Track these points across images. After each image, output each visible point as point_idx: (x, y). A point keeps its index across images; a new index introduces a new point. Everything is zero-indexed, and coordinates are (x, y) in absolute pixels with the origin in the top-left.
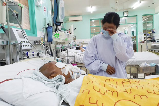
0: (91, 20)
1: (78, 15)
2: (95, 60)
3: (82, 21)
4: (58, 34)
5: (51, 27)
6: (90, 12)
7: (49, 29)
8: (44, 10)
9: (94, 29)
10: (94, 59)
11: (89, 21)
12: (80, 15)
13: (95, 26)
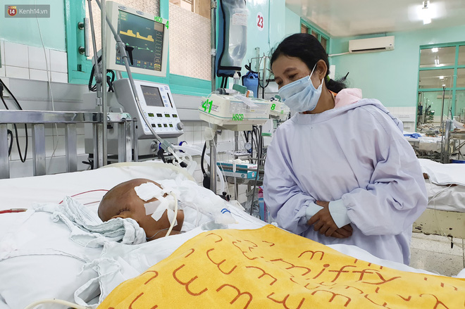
0: (422, 47)
1: (377, 33)
3: (390, 49)
4: (211, 103)
5: (256, 75)
6: (421, 22)
7: (249, 80)
8: (259, 25)
9: (442, 77)
11: (418, 51)
12: (386, 33)
13: (442, 65)
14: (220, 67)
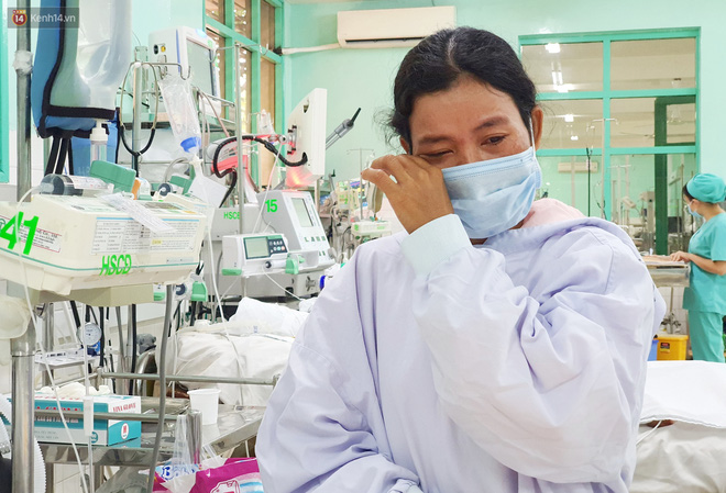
0: (524, 40)
2: (349, 453)
4: (32, 224)
9: (569, 118)
10: (344, 447)
13: (572, 87)
14: (49, 110)
